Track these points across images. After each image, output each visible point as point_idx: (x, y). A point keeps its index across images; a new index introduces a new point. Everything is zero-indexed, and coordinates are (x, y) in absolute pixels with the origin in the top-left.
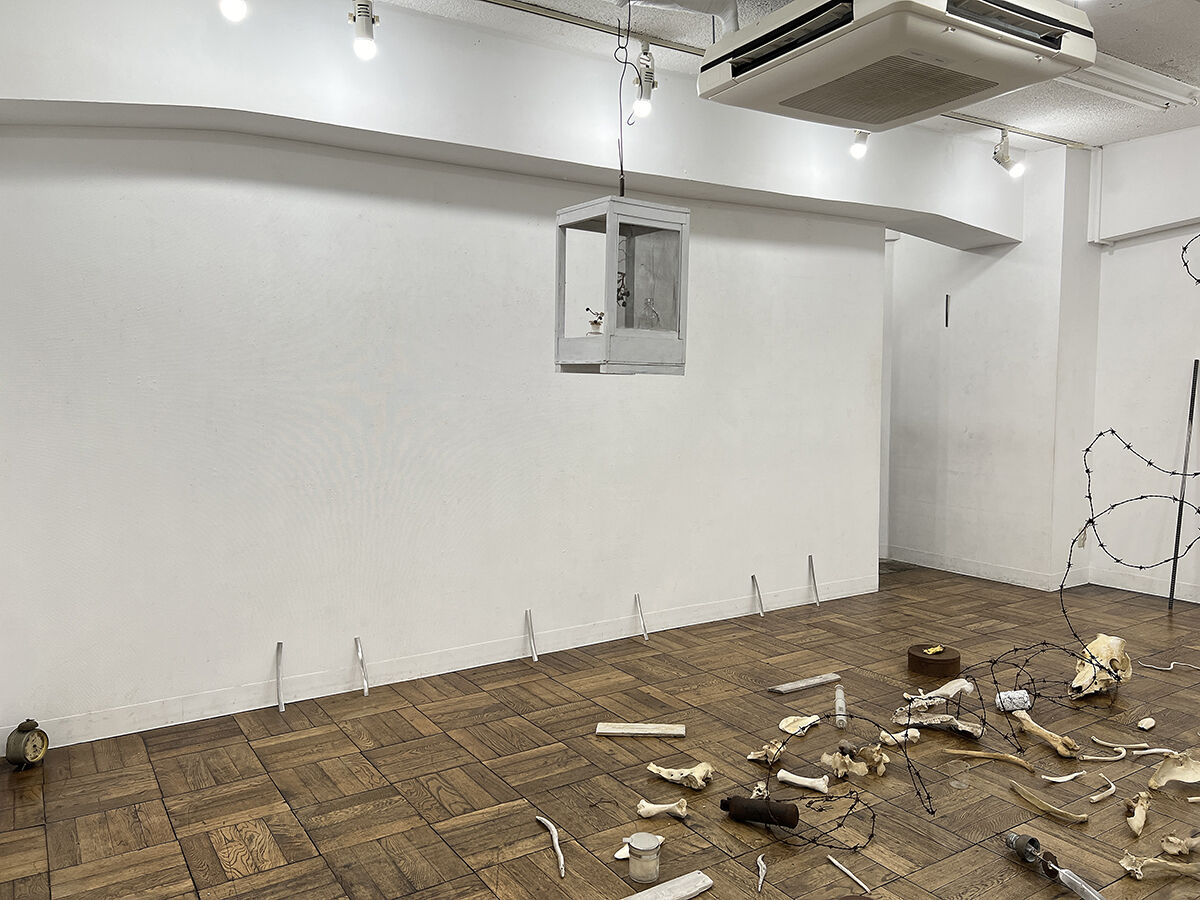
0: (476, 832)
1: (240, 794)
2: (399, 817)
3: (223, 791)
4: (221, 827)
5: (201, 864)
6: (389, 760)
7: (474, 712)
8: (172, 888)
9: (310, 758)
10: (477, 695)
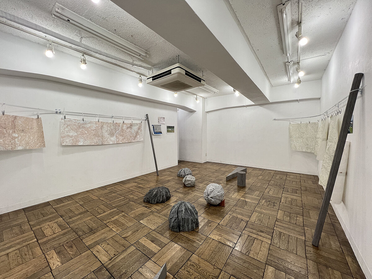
0: (106, 216)
1: (50, 218)
2: (89, 216)
3: (46, 218)
4: (45, 225)
5: (39, 235)
6: (86, 205)
7: (105, 194)
8: (31, 242)
9: (68, 208)
10: (106, 190)
